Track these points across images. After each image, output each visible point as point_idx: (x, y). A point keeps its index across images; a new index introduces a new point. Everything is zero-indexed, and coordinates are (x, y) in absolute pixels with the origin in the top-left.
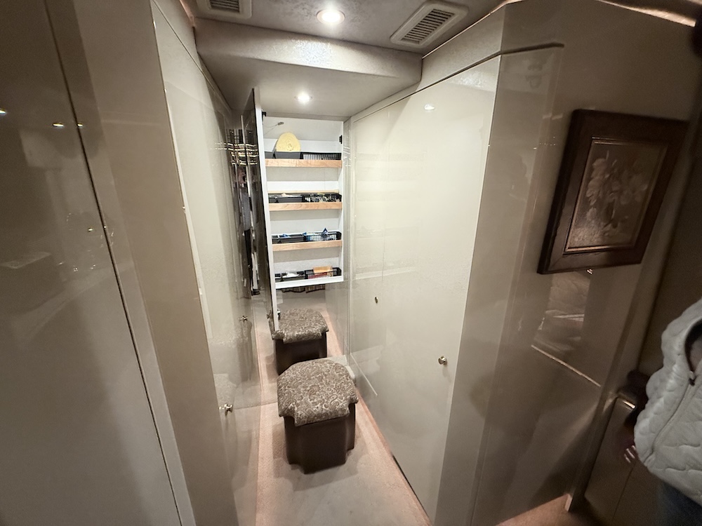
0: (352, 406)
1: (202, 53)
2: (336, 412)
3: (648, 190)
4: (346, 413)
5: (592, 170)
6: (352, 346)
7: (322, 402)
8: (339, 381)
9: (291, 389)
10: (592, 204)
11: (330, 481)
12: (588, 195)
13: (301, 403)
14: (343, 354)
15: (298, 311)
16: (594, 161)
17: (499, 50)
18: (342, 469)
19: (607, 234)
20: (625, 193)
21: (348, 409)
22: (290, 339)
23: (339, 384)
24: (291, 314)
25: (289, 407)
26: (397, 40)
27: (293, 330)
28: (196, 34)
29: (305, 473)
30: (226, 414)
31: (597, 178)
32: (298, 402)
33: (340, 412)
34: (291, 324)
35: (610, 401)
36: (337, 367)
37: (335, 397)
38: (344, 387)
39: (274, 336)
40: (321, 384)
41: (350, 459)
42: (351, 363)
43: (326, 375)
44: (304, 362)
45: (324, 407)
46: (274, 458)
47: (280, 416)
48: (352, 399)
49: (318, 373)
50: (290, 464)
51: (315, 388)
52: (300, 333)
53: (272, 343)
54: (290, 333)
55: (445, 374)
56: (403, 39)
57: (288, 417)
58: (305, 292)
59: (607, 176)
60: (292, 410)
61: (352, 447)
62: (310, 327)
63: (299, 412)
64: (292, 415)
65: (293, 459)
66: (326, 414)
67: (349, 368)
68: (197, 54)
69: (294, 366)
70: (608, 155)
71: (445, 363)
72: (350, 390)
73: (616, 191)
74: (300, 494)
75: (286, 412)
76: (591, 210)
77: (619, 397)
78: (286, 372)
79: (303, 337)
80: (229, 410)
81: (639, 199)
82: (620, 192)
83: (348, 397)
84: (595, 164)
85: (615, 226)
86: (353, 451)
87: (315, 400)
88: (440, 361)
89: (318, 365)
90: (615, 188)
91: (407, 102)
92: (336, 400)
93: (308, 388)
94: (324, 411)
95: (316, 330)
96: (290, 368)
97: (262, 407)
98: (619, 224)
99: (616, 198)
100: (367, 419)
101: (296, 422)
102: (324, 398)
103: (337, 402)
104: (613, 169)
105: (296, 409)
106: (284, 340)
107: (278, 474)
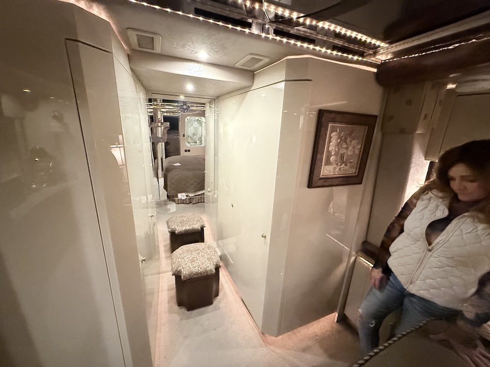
0: (217, 268)
1: (132, 67)
2: (207, 272)
3: (361, 148)
4: (213, 272)
5: (330, 138)
6: (220, 236)
7: (199, 266)
8: (210, 254)
9: (180, 260)
10: (333, 154)
11: (203, 314)
12: (330, 149)
13: (186, 267)
14: (215, 241)
15: (186, 215)
16: (331, 133)
17: (284, 79)
18: (210, 307)
19: (342, 169)
20: (350, 149)
21: (214, 270)
22: (180, 232)
23: (210, 256)
24: (181, 216)
25: (178, 270)
26: (238, 65)
27: (182, 226)
28: (129, 58)
29: (188, 311)
30: (142, 262)
31: (334, 141)
32: (184, 266)
33: (209, 272)
34: (181, 223)
35: (353, 258)
36: (209, 247)
37: (207, 263)
38: (212, 258)
39: (170, 230)
40: (199, 257)
41: (216, 302)
42: (218, 246)
43: (202, 252)
44: (188, 245)
45: (199, 269)
46: (168, 303)
47: (173, 275)
48: (217, 265)
49: (197, 250)
50: (178, 306)
51: (195, 259)
52: (187, 228)
53: (168, 235)
54: (179, 229)
55: (265, 243)
56: (242, 66)
57: (178, 276)
58: (191, 204)
59: (339, 140)
60: (180, 272)
61: (217, 295)
62: (193, 224)
63: (184, 272)
64: (180, 274)
65: (180, 303)
66: (201, 273)
67: (217, 249)
68: (130, 68)
69: (182, 247)
70: (338, 131)
71: (265, 237)
72: (216, 259)
73: (345, 148)
74: (184, 321)
75: (176, 273)
76: (332, 157)
77: (358, 255)
78: (177, 250)
79: (189, 230)
80: (144, 260)
81: (357, 152)
82: (347, 148)
83: (215, 263)
84: (332, 135)
85: (346, 165)
86: (218, 298)
87: (195, 265)
88: (263, 236)
89: (197, 246)
90: (345, 147)
91: (247, 94)
92: (207, 265)
93: (191, 259)
94: (199, 271)
95: (197, 226)
96: (180, 248)
97: (161, 275)
98: (348, 164)
99: (345, 151)
100: (228, 280)
101: (182, 278)
102: (200, 264)
103: (207, 267)
104: (341, 137)
105: (182, 271)
106: (176, 232)
107: (170, 311)
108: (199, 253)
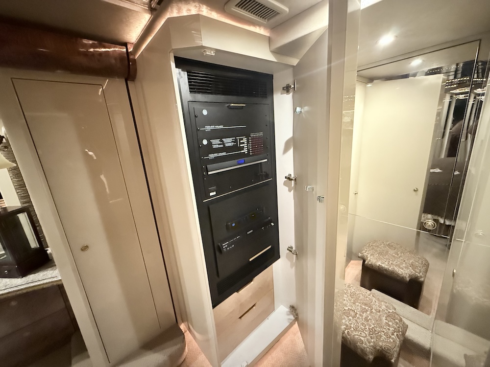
23: (378, 329)
27: (378, 259)
34: (380, 254)
37: (363, 335)
38: (381, 336)
40: (360, 315)
43: (372, 312)
51: (352, 313)
52: (383, 265)
54: (372, 260)
62: (398, 266)
79: (386, 270)
92: (362, 339)
93: (346, 308)
95: (403, 272)
102: (352, 326)
103: (362, 340)
108: (367, 311)
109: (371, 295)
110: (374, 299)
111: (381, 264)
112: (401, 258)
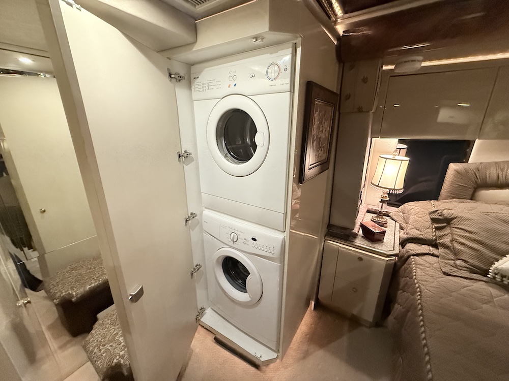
12: (314, 134)
19: (319, 155)
22: (82, 295)
35: (323, 243)
59: (319, 122)
70: (319, 110)
73: (321, 131)
76: (315, 142)
77: (325, 240)
81: (327, 135)
98: (322, 149)
99: (321, 135)
104: (320, 119)
106: (74, 299)
109: (101, 347)
110: (108, 346)
111: (90, 286)
112: (97, 268)
